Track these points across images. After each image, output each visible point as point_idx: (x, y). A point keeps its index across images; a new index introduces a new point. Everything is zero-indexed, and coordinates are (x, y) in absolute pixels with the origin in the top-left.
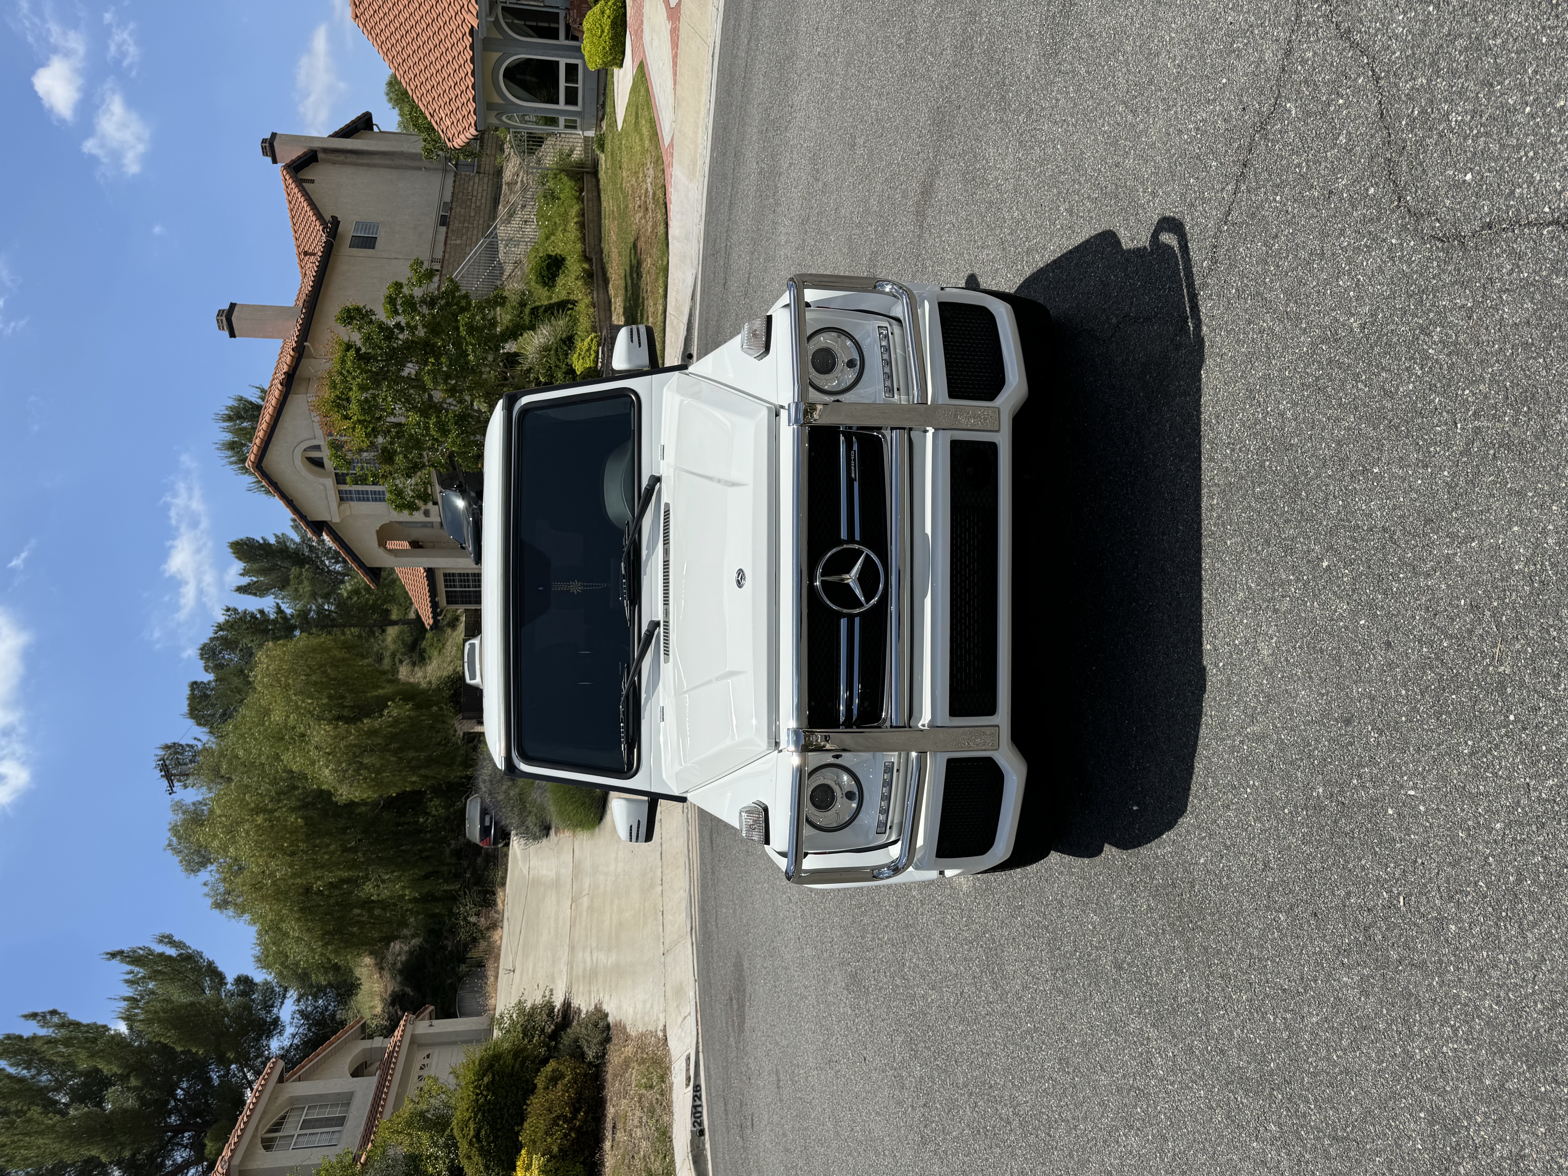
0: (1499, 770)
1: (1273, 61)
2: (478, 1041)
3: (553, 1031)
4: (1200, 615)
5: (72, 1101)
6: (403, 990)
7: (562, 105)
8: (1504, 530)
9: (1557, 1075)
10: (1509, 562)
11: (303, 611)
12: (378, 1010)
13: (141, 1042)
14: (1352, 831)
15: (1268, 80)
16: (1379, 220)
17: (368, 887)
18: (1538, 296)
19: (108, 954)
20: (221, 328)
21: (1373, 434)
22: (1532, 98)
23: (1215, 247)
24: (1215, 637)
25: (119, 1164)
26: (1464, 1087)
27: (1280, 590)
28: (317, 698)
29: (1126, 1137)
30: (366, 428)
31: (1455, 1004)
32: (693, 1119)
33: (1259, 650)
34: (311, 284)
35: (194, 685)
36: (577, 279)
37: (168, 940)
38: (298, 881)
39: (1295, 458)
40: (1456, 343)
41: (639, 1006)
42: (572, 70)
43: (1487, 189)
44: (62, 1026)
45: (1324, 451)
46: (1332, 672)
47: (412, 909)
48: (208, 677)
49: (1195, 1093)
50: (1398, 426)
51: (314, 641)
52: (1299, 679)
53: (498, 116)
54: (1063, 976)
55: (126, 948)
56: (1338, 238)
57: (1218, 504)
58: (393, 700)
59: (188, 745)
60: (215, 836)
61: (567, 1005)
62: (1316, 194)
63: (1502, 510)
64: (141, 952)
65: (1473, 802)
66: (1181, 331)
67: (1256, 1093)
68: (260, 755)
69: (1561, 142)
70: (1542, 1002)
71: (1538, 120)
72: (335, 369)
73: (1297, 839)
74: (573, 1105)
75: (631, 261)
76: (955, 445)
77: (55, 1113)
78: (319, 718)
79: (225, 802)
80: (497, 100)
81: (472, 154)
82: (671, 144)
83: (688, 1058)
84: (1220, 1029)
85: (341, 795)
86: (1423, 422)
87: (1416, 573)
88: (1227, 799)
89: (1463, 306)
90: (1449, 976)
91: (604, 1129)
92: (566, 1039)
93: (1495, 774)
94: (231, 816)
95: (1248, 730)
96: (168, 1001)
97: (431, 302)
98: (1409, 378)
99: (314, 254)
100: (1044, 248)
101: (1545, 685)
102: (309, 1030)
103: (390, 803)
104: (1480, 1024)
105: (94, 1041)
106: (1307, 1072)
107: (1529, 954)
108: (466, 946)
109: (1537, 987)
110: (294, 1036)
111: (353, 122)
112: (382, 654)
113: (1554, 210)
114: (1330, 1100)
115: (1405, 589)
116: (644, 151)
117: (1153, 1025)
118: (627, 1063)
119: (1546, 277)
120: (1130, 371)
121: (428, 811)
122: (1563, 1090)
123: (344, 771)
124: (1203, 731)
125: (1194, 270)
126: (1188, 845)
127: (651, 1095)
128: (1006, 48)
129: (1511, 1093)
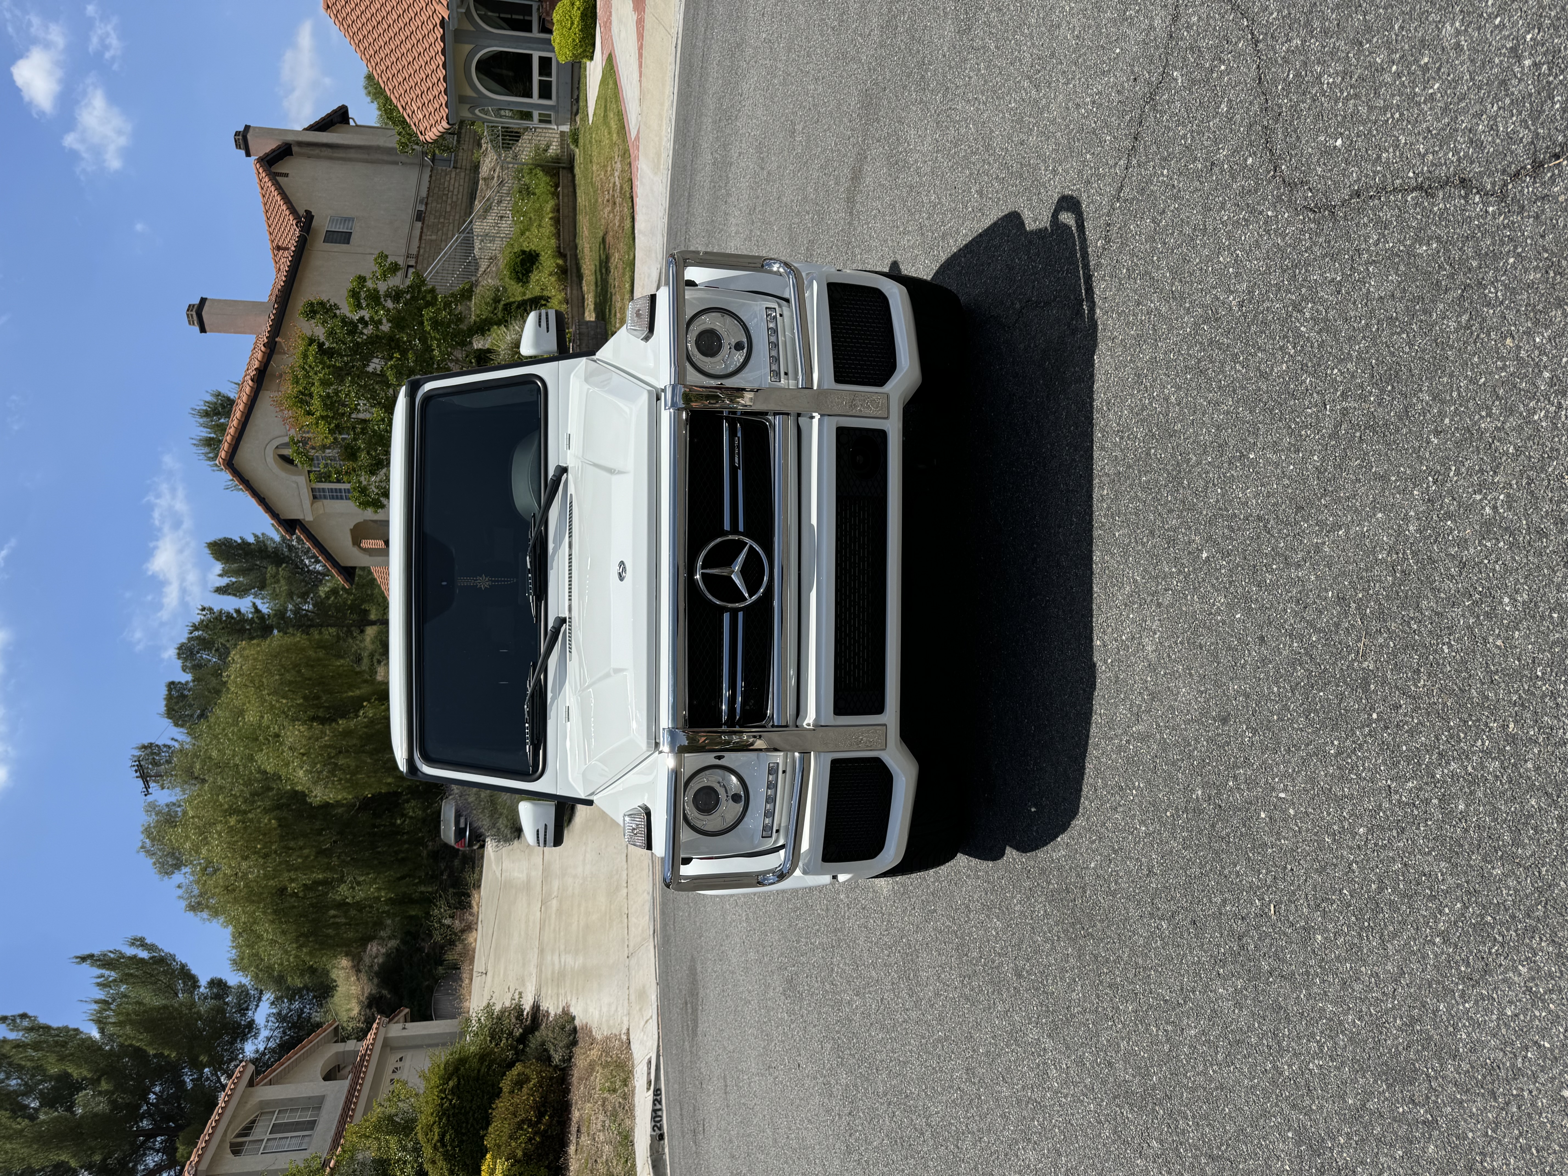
0: (1363, 771)
1: (1162, 28)
2: (444, 1044)
3: (521, 1035)
4: (1091, 610)
5: (41, 1105)
6: (380, 992)
7: (535, 99)
8: (1369, 517)
9: (1414, 1095)
10: (1374, 552)
11: (279, 610)
12: (355, 1012)
13: (112, 1046)
14: (1228, 835)
15: (1157, 47)
16: (1256, 191)
17: (343, 890)
18: (1402, 268)
19: (77, 957)
20: (191, 322)
21: (1249, 417)
22: (1398, 56)
23: (1109, 225)
24: (1104, 632)
25: (89, 1168)
26: (1329, 1106)
27: (1163, 583)
28: (292, 699)
29: (1025, 1151)
30: (330, 424)
31: (1320, 1018)
32: (653, 1124)
33: (1144, 646)
34: (284, 279)
35: (171, 685)
36: (550, 275)
37: (141, 943)
38: (271, 883)
39: (1178, 445)
40: (1326, 320)
41: (605, 1009)
42: (545, 63)
43: (1355, 154)
44: (30, 1029)
45: (1205, 438)
46: (1211, 669)
47: (389, 911)
48: (186, 677)
49: (1085, 1107)
50: (1273, 409)
51: (288, 640)
52: (1180, 676)
53: (471, 109)
54: (970, 984)
55: (96, 952)
56: (1219, 211)
57: (1108, 494)
58: (369, 701)
59: (165, 746)
60: (187, 837)
61: (536, 1008)
62: (1200, 166)
63: (1367, 496)
64: (112, 956)
65: (1339, 805)
66: (1077, 314)
67: (1140, 1108)
68: (233, 756)
69: (1425, 103)
70: (1401, 1018)
71: (1404, 79)
72: (298, 364)
73: (1178, 843)
74: (538, 1108)
75: (600, 256)
76: (841, 432)
77: (23, 1117)
78: (294, 719)
79: (198, 803)
80: (470, 93)
81: (448, 149)
82: (637, 137)
83: (650, 1062)
84: (1108, 1041)
85: (316, 797)
86: (1295, 404)
87: (1288, 565)
88: (1115, 801)
89: (1333, 280)
90: (1315, 989)
91: (569, 1132)
92: (534, 1042)
93: (1359, 776)
94: (203, 816)
95: (1134, 729)
96: (139, 1003)
97: (396, 295)
98: (1283, 358)
99: (287, 249)
100: (958, 232)
101: (1406, 681)
102: (284, 1033)
103: (366, 804)
104: (1343, 1040)
105: (64, 1044)
106: (1186, 1086)
107: (1389, 967)
108: (442, 947)
109: (1396, 1002)
110: (268, 1039)
111: (329, 115)
112: (360, 655)
113: (1418, 174)
114: (1206, 1117)
115: (1278, 581)
116: (613, 145)
117: (1049, 1036)
118: (591, 1067)
119: (1410, 246)
120: (1031, 358)
121: (405, 812)
122: (1419, 1111)
123: (318, 772)
124: (1093, 730)
125: (1090, 250)
126: (1080, 848)
127: (614, 1099)
128: (926, 26)
129: (1372, 1113)
